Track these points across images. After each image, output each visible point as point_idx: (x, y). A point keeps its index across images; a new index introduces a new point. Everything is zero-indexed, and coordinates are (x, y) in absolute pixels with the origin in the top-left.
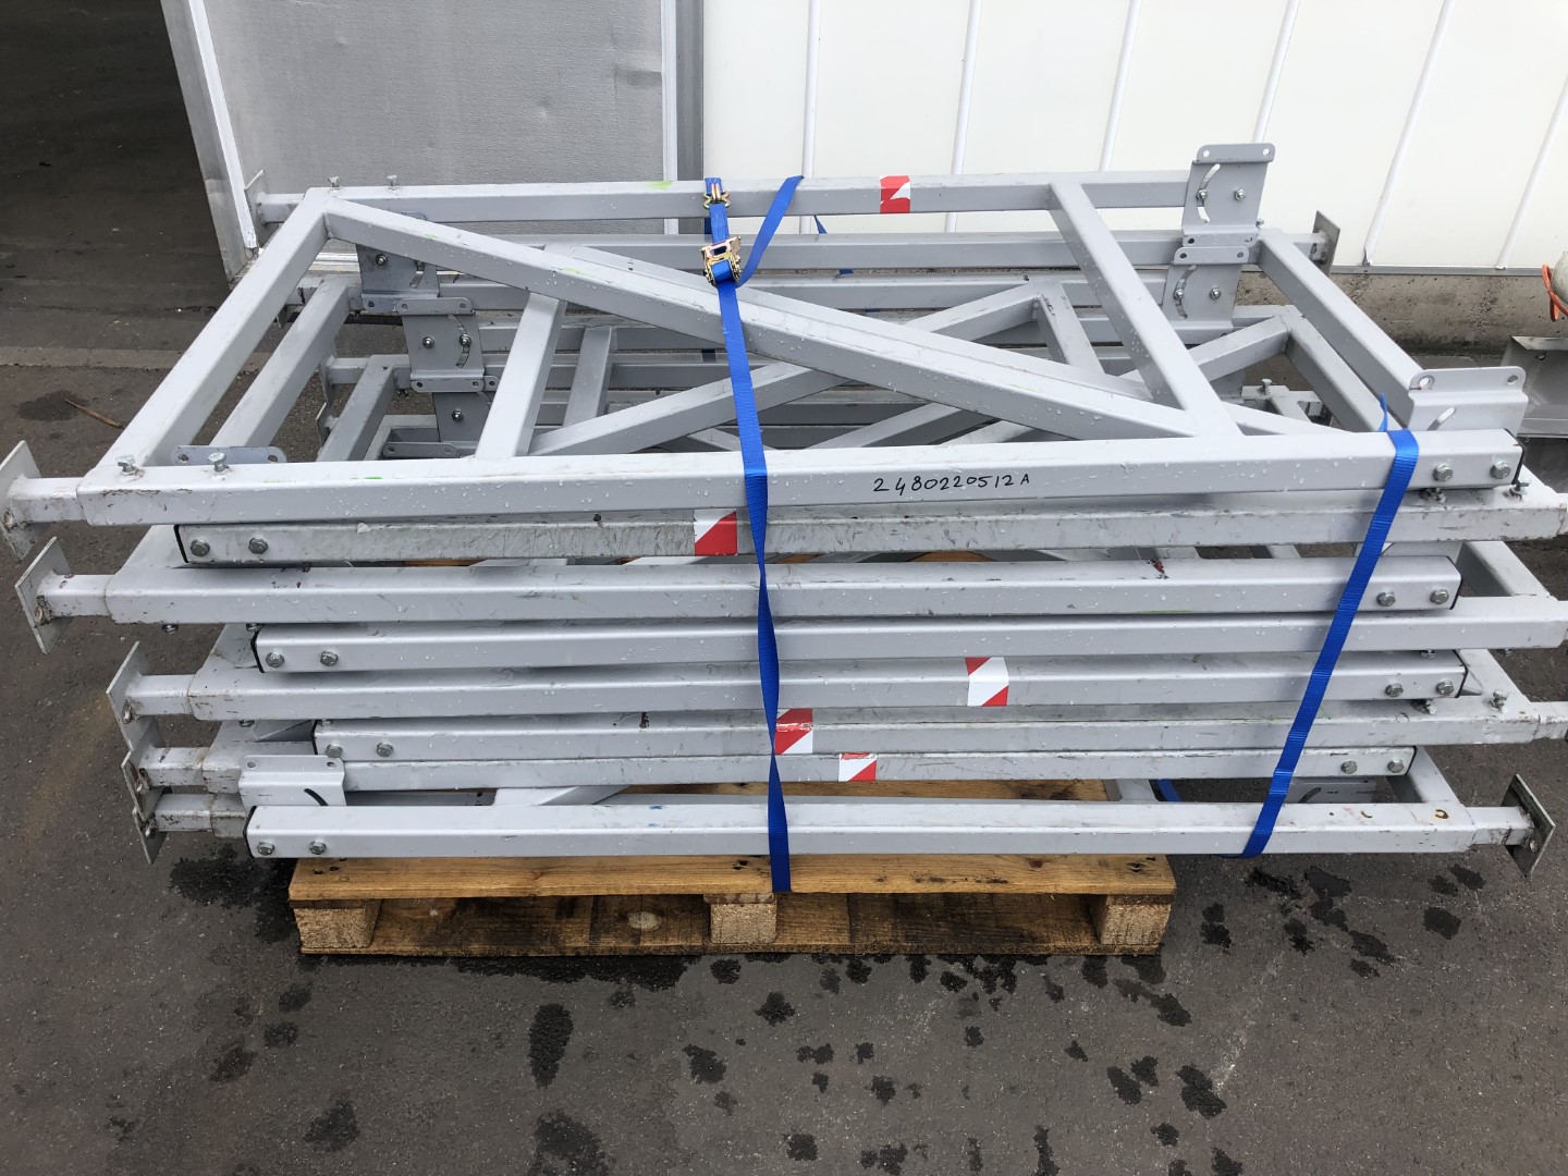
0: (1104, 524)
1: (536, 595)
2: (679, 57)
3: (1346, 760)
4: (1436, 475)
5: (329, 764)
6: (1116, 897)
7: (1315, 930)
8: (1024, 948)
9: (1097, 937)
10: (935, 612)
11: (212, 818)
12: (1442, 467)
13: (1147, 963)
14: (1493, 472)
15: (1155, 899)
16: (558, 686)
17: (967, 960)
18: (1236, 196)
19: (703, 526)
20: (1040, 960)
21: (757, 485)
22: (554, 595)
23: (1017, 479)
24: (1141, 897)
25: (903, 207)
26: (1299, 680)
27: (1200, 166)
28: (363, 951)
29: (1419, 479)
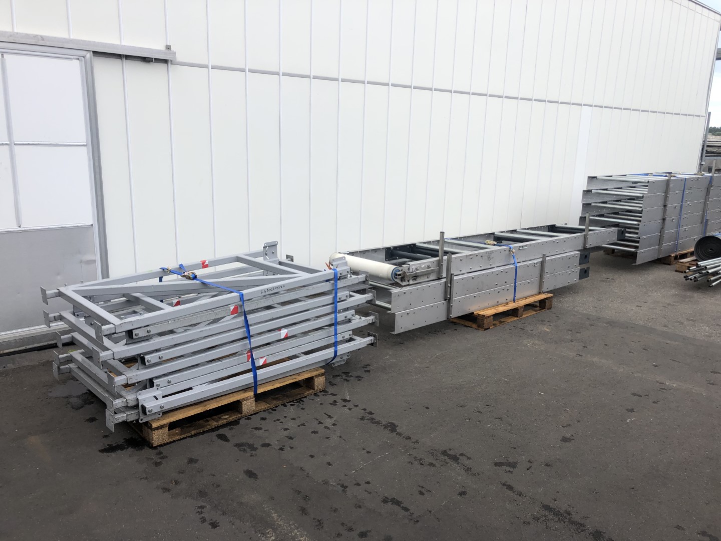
0: (296, 294)
1: (202, 331)
2: (101, 254)
3: (342, 336)
4: (341, 274)
5: (158, 389)
6: (315, 376)
7: (348, 379)
8: (302, 396)
9: (314, 389)
10: (274, 317)
11: (127, 416)
12: (341, 272)
13: (324, 391)
14: (348, 272)
15: (322, 375)
16: (206, 354)
17: (293, 401)
18: (273, 253)
19: (232, 308)
20: (306, 397)
21: (242, 296)
22: (206, 330)
23: (283, 286)
24: (319, 375)
25: (207, 266)
26: (332, 318)
27: (265, 247)
28: (168, 441)
29: (339, 275)
